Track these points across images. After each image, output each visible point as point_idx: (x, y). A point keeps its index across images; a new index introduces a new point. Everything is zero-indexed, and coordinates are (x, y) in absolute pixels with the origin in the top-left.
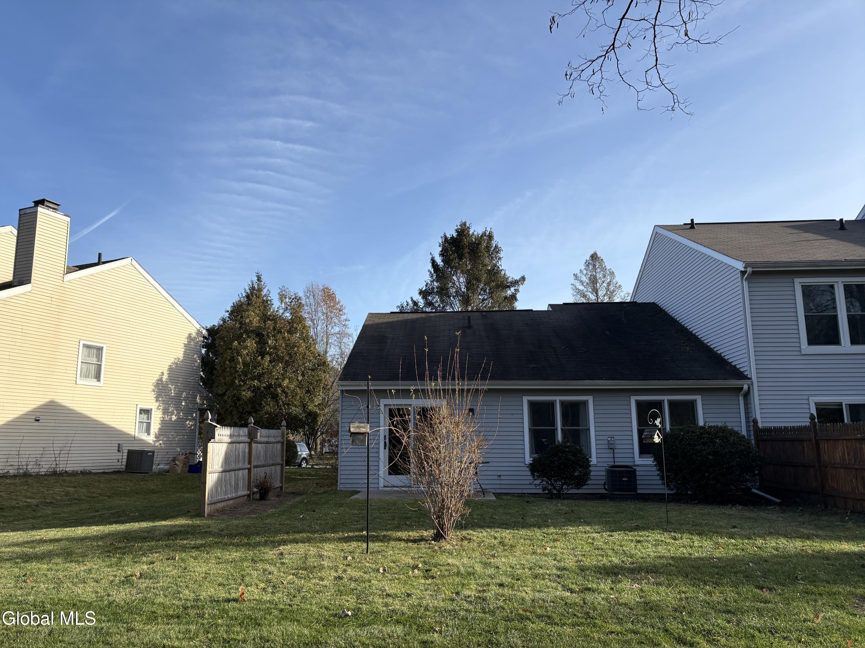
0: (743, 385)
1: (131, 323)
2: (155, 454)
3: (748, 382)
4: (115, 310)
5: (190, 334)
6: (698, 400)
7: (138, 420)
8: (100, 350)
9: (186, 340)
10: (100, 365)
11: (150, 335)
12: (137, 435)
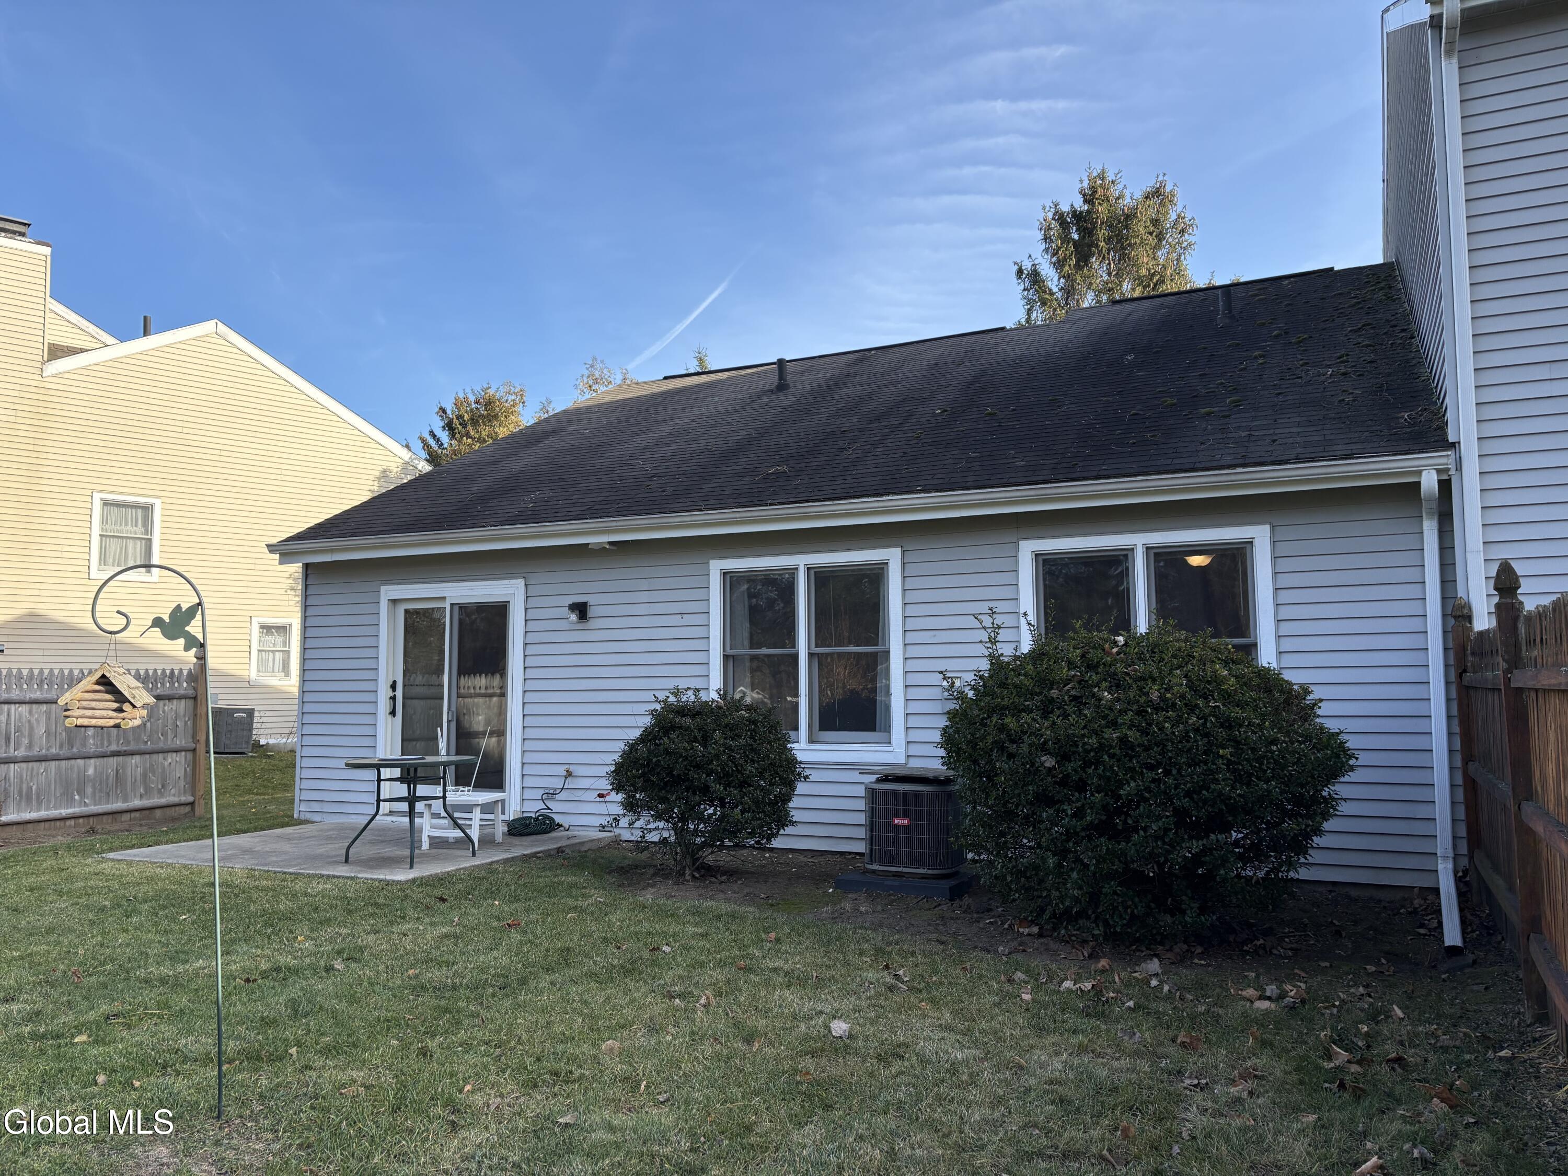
0: (1419, 473)
1: (223, 453)
2: (256, 714)
3: (1444, 459)
4: (180, 430)
5: (384, 471)
6: (1257, 543)
7: (255, 646)
8: (147, 509)
9: (376, 483)
10: (150, 540)
11: (278, 477)
12: (254, 675)
